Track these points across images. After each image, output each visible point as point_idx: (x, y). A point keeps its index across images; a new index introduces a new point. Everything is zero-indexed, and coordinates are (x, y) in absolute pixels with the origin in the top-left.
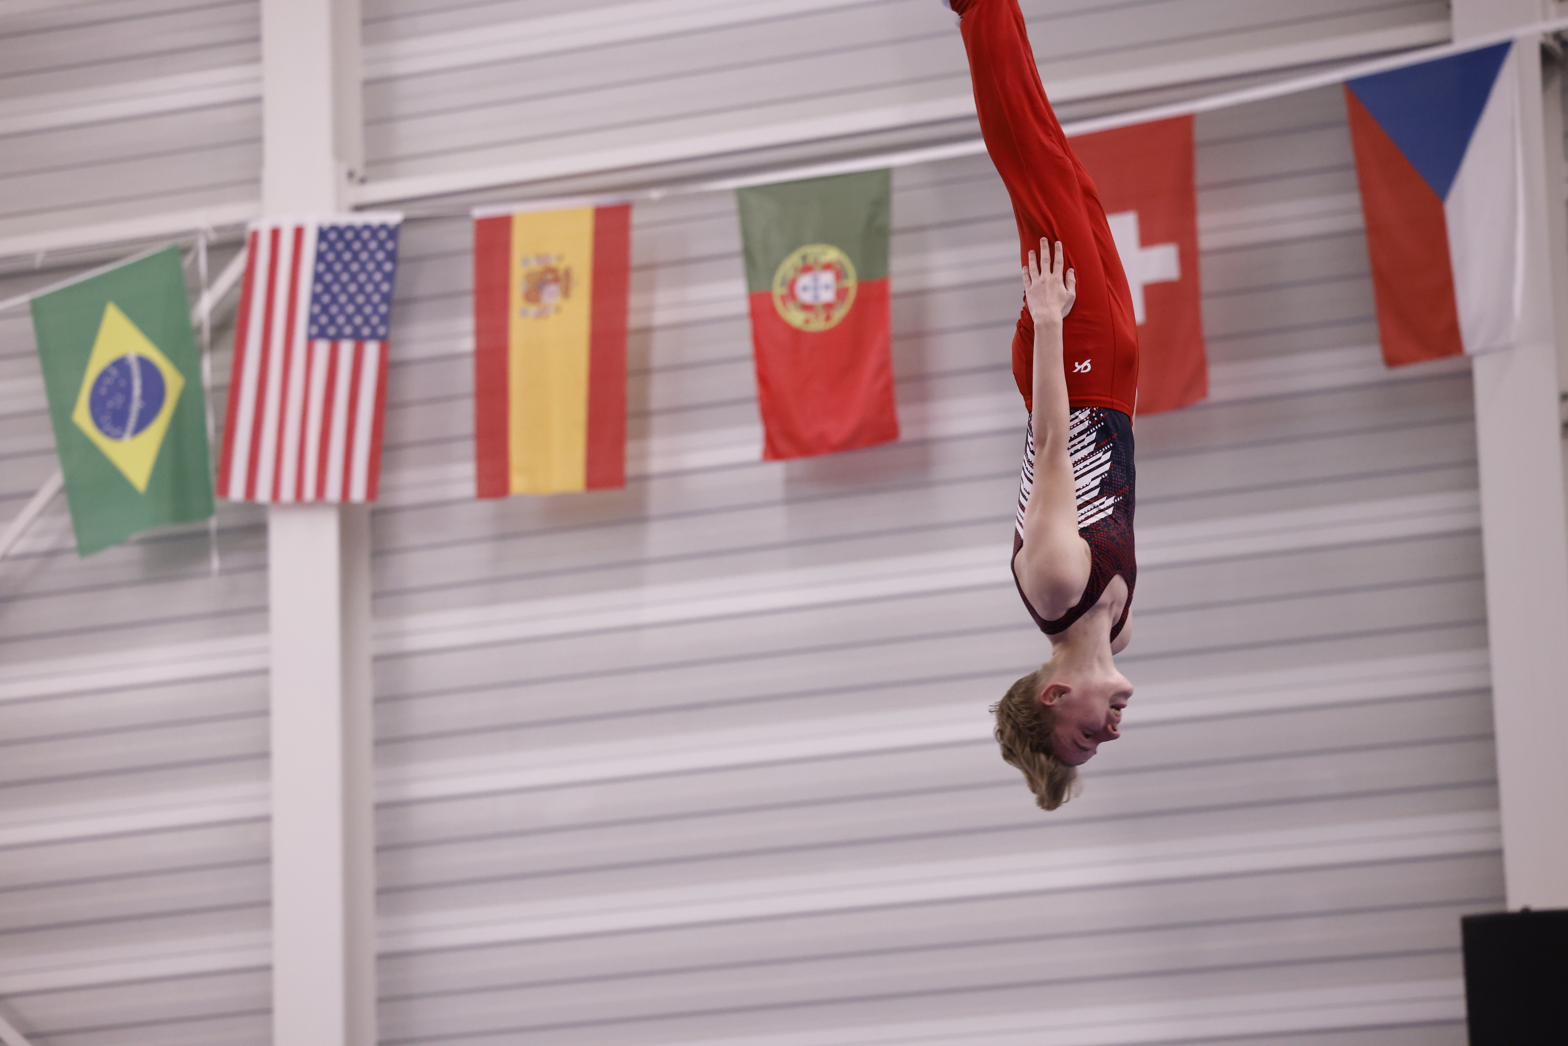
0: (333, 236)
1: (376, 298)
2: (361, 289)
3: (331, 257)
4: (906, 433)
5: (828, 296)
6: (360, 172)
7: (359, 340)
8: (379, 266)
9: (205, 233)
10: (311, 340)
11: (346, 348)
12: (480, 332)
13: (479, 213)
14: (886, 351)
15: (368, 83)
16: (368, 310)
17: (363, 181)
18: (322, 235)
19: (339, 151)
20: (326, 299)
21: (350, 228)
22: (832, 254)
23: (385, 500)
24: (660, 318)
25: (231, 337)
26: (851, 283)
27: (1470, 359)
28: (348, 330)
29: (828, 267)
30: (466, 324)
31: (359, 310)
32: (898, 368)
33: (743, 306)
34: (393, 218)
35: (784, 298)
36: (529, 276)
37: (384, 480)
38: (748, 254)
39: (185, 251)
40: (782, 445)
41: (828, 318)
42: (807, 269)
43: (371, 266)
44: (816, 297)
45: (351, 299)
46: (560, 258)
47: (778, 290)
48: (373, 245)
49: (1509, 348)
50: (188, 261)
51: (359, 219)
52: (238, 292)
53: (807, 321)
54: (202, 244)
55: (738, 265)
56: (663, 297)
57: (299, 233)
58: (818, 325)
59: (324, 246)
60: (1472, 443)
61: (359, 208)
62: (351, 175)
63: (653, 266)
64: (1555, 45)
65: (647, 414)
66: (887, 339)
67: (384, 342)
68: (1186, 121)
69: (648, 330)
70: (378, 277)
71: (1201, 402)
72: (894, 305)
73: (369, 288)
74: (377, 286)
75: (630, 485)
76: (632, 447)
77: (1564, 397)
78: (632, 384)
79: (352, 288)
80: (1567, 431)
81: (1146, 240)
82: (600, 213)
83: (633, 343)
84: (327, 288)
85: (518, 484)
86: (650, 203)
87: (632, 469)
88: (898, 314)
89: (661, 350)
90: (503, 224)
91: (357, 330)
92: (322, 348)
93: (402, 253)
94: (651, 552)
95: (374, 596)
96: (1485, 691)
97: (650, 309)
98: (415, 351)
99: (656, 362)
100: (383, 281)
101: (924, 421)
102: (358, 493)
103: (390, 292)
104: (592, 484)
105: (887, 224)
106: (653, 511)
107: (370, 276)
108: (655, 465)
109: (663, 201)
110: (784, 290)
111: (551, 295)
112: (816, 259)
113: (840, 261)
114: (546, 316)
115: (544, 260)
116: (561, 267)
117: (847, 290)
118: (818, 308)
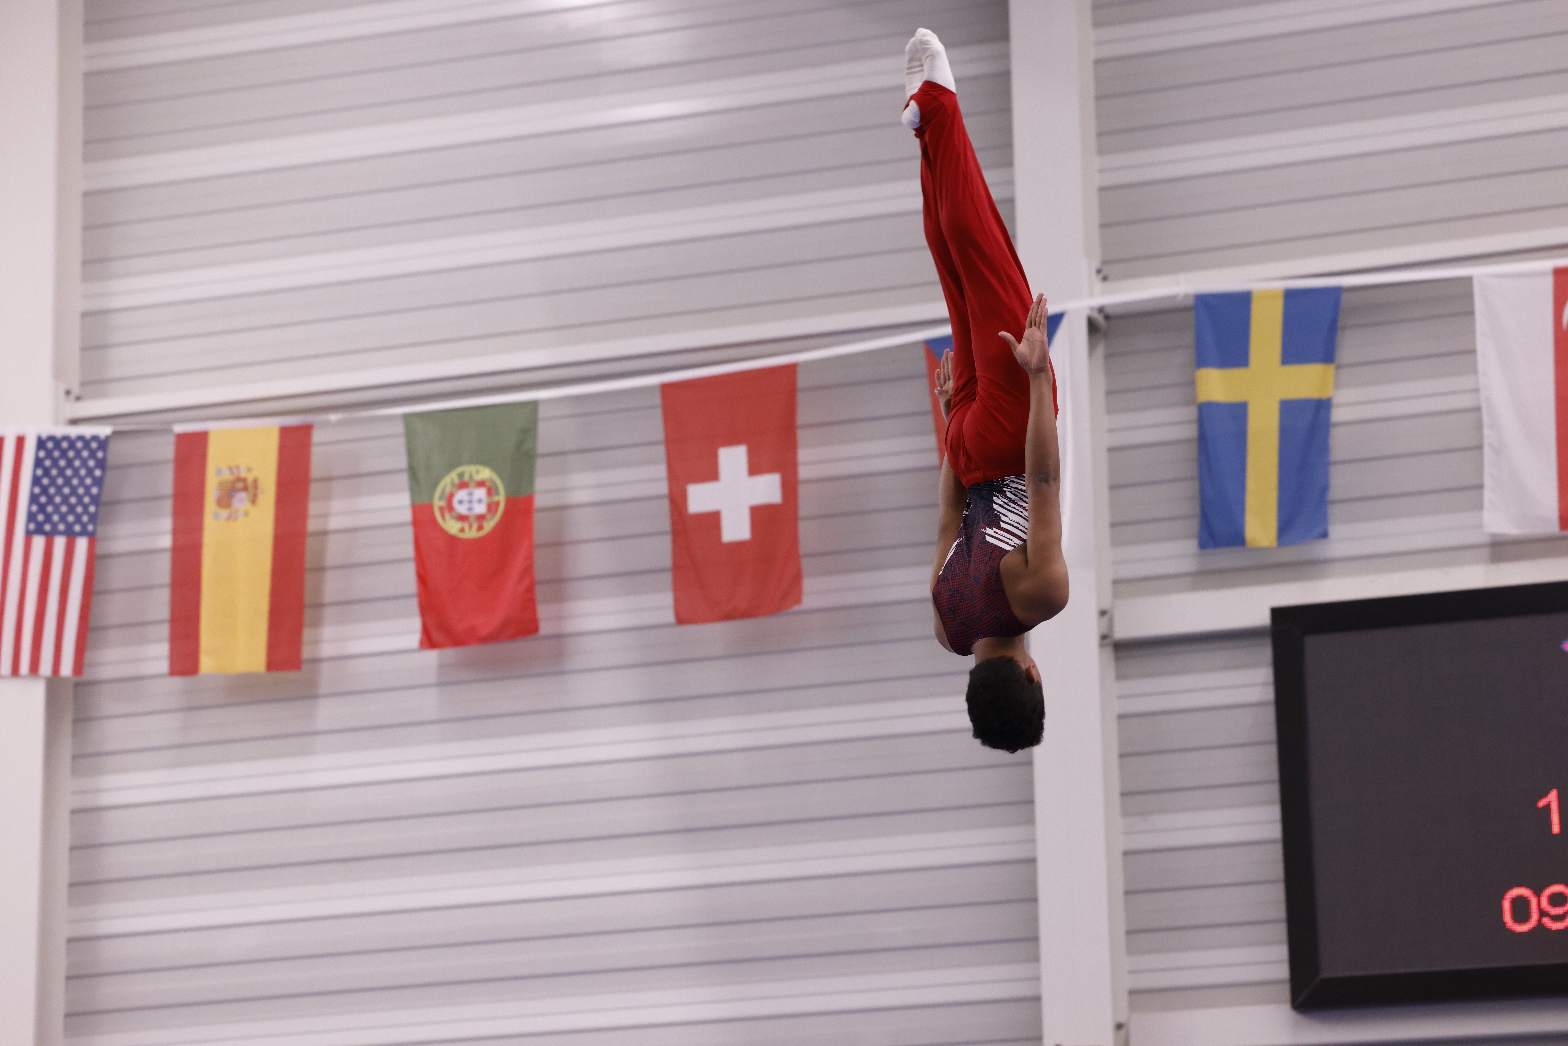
0: (50, 445)
1: (87, 500)
2: (74, 492)
3: (48, 463)
4: (545, 628)
5: (480, 509)
6: (76, 391)
7: (71, 536)
8: (90, 472)
10: (29, 535)
11: (60, 543)
12: (176, 532)
13: (179, 429)
14: (529, 557)
15: (85, 315)
16: (79, 509)
17: (78, 398)
18: (41, 444)
20: (43, 499)
21: (66, 438)
22: (485, 473)
23: (89, 674)
24: (334, 523)
26: (501, 498)
28: (61, 527)
29: (481, 484)
30: (166, 523)
31: (72, 509)
32: (540, 573)
33: (407, 516)
34: (104, 431)
35: (441, 509)
36: (221, 485)
37: (90, 655)
38: (412, 471)
40: (437, 636)
41: (480, 528)
42: (463, 485)
43: (83, 472)
44: (470, 509)
45: (65, 499)
46: (249, 470)
47: (438, 503)
48: (85, 454)
51: (74, 431)
53: (462, 530)
55: (404, 479)
56: (337, 505)
57: (20, 442)
58: (471, 533)
59: (42, 454)
61: (74, 422)
62: (68, 393)
63: (330, 479)
64: (1100, 318)
65: (320, 606)
66: (531, 547)
67: (92, 538)
68: (791, 369)
69: (324, 533)
70: (88, 481)
71: (796, 608)
72: (537, 517)
73: (81, 491)
74: (88, 489)
75: (305, 667)
76: (307, 634)
77: (1103, 613)
78: (309, 579)
79: (66, 491)
80: (1108, 641)
81: (755, 469)
82: (285, 432)
83: (311, 544)
84: (45, 490)
85: (206, 663)
86: (328, 424)
87: (306, 652)
88: (541, 526)
89: (334, 552)
90: (201, 438)
91: (69, 527)
92: (39, 542)
93: (110, 462)
94: (320, 725)
95: (75, 757)
96: (1032, 861)
97: (326, 515)
98: (119, 546)
99: (330, 561)
100: (93, 485)
101: (560, 618)
102: (67, 668)
103: (99, 494)
104: (272, 665)
105: (533, 449)
106: (323, 689)
107: (82, 480)
108: (327, 650)
109: (340, 423)
110: (443, 503)
111: (241, 501)
112: (471, 477)
113: (491, 480)
114: (235, 519)
115: (235, 471)
116: (250, 478)
117: (498, 503)
118: (472, 519)
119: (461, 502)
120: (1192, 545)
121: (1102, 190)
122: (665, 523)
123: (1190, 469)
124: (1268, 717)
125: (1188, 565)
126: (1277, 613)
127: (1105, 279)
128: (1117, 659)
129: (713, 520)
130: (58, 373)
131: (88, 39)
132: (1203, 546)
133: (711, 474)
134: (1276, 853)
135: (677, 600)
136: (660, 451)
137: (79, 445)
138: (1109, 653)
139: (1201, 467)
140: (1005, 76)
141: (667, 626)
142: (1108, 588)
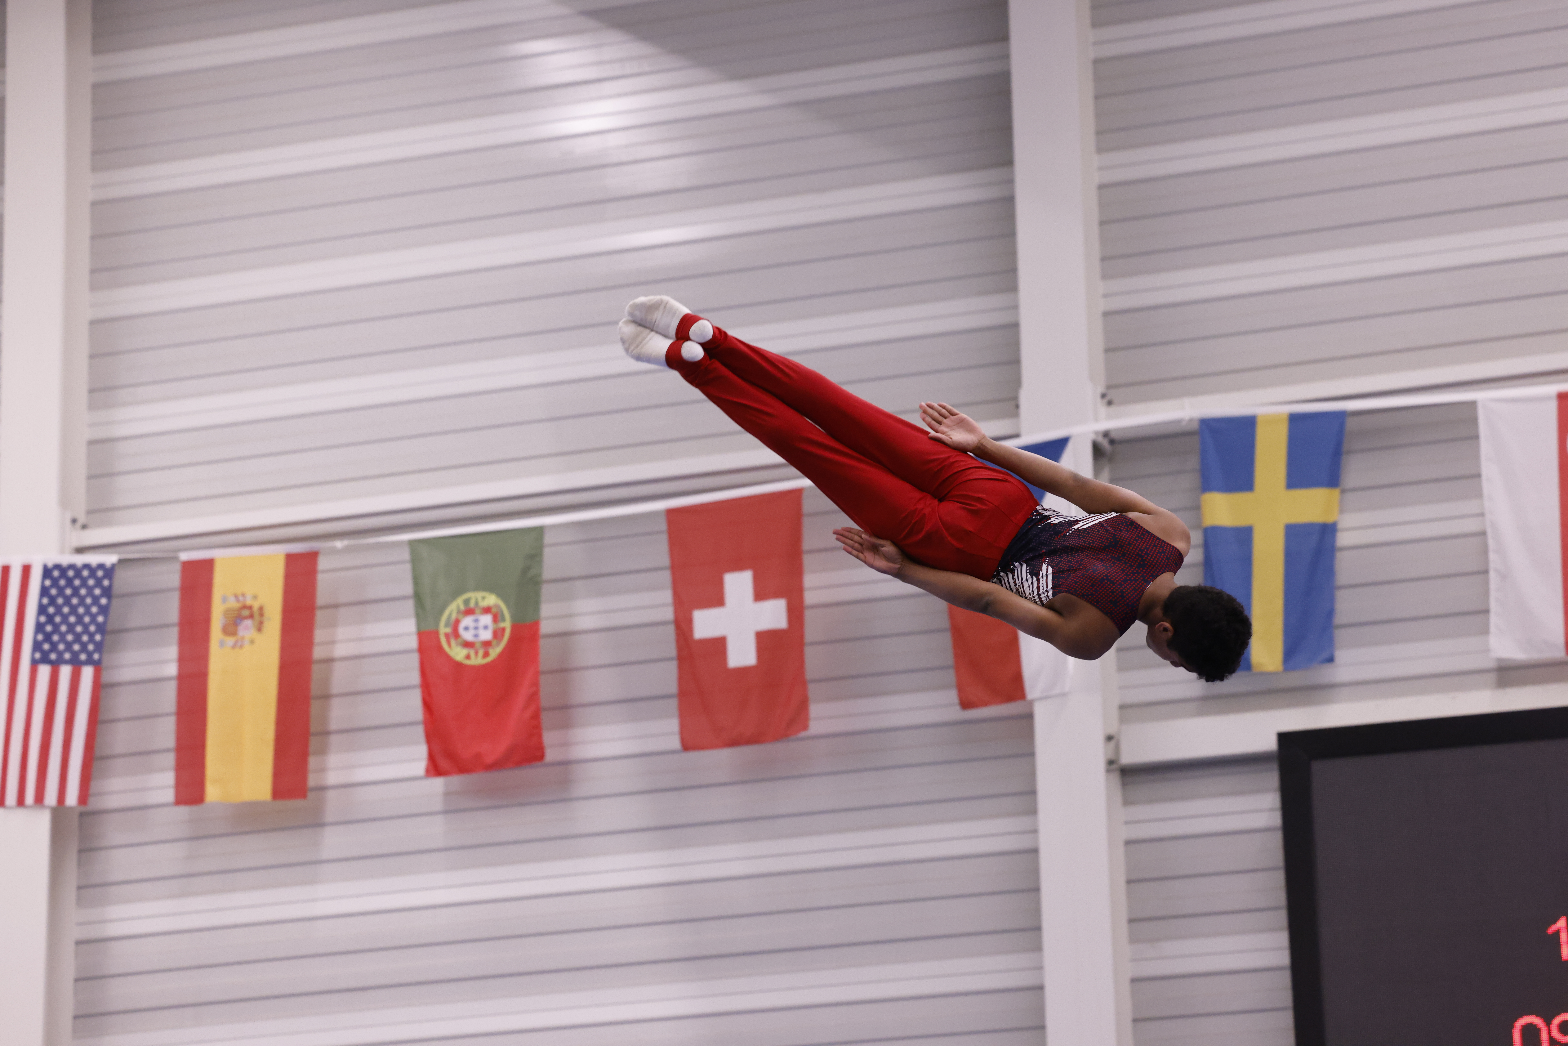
0: (56, 573)
1: (92, 628)
2: (80, 620)
3: (54, 592)
4: (551, 755)
5: (486, 635)
6: (82, 519)
7: (77, 665)
8: (96, 600)
10: (34, 664)
11: (65, 671)
12: (182, 660)
13: (185, 556)
14: (536, 684)
15: (91, 443)
16: (85, 638)
17: (84, 527)
18: (47, 572)
20: (49, 628)
21: (72, 566)
22: (491, 600)
23: (94, 803)
24: (340, 650)
26: (507, 624)
27: (1031, 703)
28: (67, 656)
29: (487, 610)
30: (172, 652)
31: (78, 638)
32: (546, 699)
33: (413, 643)
34: (110, 559)
35: (447, 636)
36: (227, 613)
37: (95, 784)
38: (418, 597)
40: (443, 763)
41: (486, 654)
42: (469, 612)
43: (89, 601)
44: (476, 636)
45: (71, 628)
46: (255, 597)
47: (443, 630)
48: (91, 582)
49: (1063, 695)
51: (80, 560)
53: (468, 657)
55: (409, 606)
56: (342, 632)
57: (26, 570)
58: (478, 660)
59: (48, 583)
60: (1031, 775)
61: (80, 550)
62: (74, 521)
63: (336, 606)
64: (1105, 443)
65: (327, 733)
66: (537, 673)
67: (98, 666)
68: (796, 495)
69: (330, 660)
70: (94, 610)
71: (803, 734)
72: (543, 643)
73: (87, 619)
74: (93, 617)
75: (311, 795)
76: (313, 762)
77: (1109, 738)
78: (315, 706)
79: (72, 619)
80: (1114, 766)
81: (760, 594)
82: (291, 559)
83: (316, 671)
84: (50, 619)
85: (212, 792)
86: (334, 551)
87: (312, 780)
88: (547, 652)
89: (340, 679)
90: (208, 565)
91: (75, 655)
92: (44, 671)
93: (116, 590)
94: (327, 853)
95: (80, 888)
96: (1040, 988)
97: (332, 642)
98: (125, 674)
99: (336, 687)
100: (98, 614)
101: (566, 744)
102: (72, 798)
103: (105, 623)
104: (277, 794)
105: (539, 575)
106: (329, 817)
107: (88, 608)
108: (332, 778)
109: (347, 550)
110: (449, 630)
111: (247, 629)
112: (477, 603)
113: (497, 606)
114: (241, 647)
115: (241, 599)
116: (256, 605)
117: (503, 629)
118: (478, 645)
119: (466, 628)
121: (1106, 314)
122: (671, 649)
124: (1276, 841)
126: (1284, 738)
127: (1110, 403)
128: (1124, 784)
129: (718, 645)
130: (65, 502)
133: (717, 600)
134: (1285, 979)
135: (682, 726)
136: (666, 577)
137: (85, 573)
138: (1116, 778)
140: (1009, 201)
141: (672, 752)
142: (1115, 713)
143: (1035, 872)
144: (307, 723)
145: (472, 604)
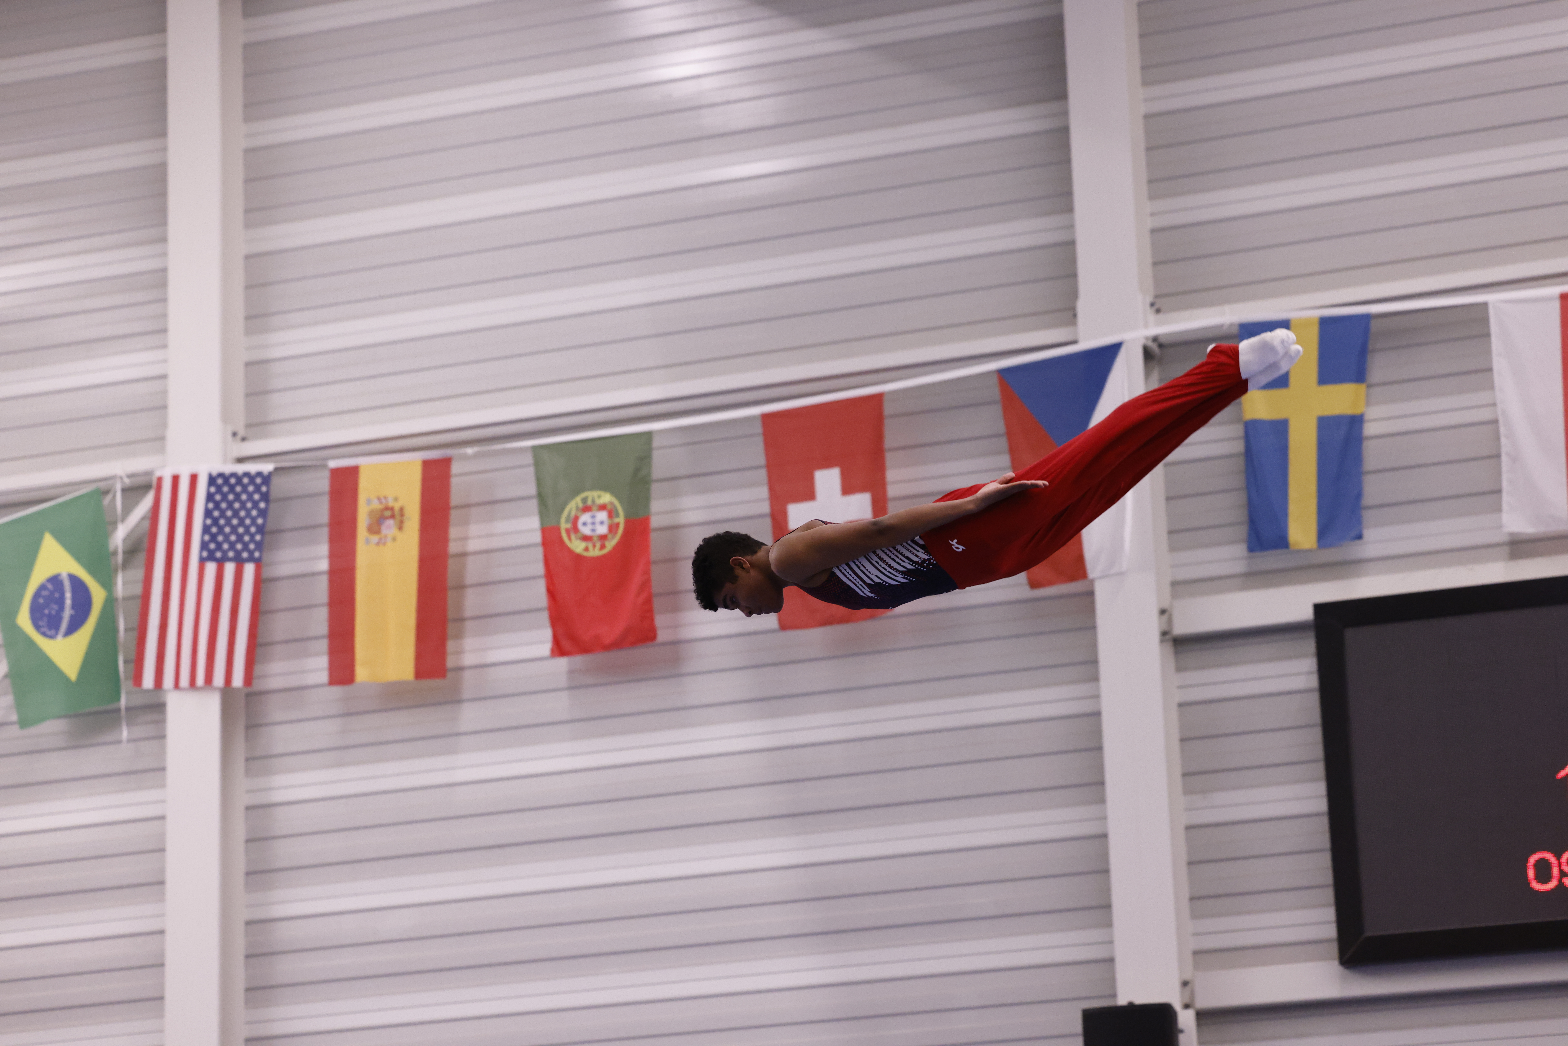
0: (220, 481)
1: (253, 529)
2: (241, 522)
3: (218, 497)
4: (662, 636)
5: (603, 530)
6: (242, 432)
7: (240, 562)
8: (255, 504)
9: (121, 478)
10: (202, 561)
11: (230, 568)
12: (333, 556)
13: (333, 464)
14: (647, 572)
15: (248, 364)
16: (247, 538)
17: (244, 439)
18: (212, 480)
19: (226, 416)
20: (214, 530)
21: (233, 475)
22: (606, 498)
23: (258, 685)
24: (473, 545)
25: (142, 557)
26: (621, 520)
27: (1092, 582)
28: (231, 554)
29: (603, 507)
30: (323, 549)
31: (240, 538)
32: (657, 586)
33: (537, 538)
34: (267, 467)
35: (568, 531)
36: (371, 513)
37: (258, 670)
38: (541, 497)
39: (106, 492)
40: (566, 644)
41: (603, 547)
42: (586, 509)
43: (249, 505)
44: (593, 530)
45: (234, 530)
46: (396, 499)
47: (564, 525)
48: (251, 488)
49: (1121, 574)
50: (107, 500)
51: (240, 469)
52: (147, 524)
53: (586, 549)
54: (118, 487)
55: (534, 504)
56: (474, 529)
57: (194, 478)
58: (595, 552)
59: (213, 489)
60: (1094, 646)
61: (240, 460)
62: (235, 434)
63: (467, 506)
64: (1154, 346)
65: (461, 620)
66: (648, 563)
67: (258, 563)
68: (878, 399)
69: (464, 555)
70: (254, 513)
72: (653, 536)
73: (248, 522)
74: (254, 520)
75: (449, 675)
76: (451, 645)
77: (1163, 612)
78: (451, 596)
79: (235, 522)
80: (1168, 637)
81: (848, 489)
82: (427, 465)
83: (452, 565)
84: (215, 522)
85: (361, 673)
86: (465, 457)
87: (450, 662)
88: (657, 544)
89: (473, 571)
90: (352, 473)
91: (238, 553)
92: (211, 568)
93: (274, 494)
94: (464, 727)
95: (247, 760)
96: (1104, 836)
97: (465, 539)
98: (283, 570)
99: (469, 579)
100: (258, 516)
101: (676, 626)
102: (238, 680)
103: (264, 525)
104: (420, 674)
105: (649, 475)
106: (466, 695)
107: (248, 512)
108: (468, 659)
109: (476, 456)
110: (569, 526)
111: (389, 528)
112: (593, 501)
113: (612, 503)
114: (385, 544)
115: (383, 501)
116: (397, 507)
117: (618, 525)
118: (595, 539)
119: (585, 524)
120: (1241, 550)
121: (1154, 231)
123: (1239, 480)
124: (1313, 702)
125: (1239, 567)
126: (1319, 609)
127: (1158, 311)
128: (1176, 653)
131: (247, 119)
132: (1251, 549)
133: (809, 495)
134: (1324, 824)
136: (763, 474)
137: (246, 480)
138: (1169, 647)
139: (1248, 478)
140: (1064, 131)
141: (772, 631)
142: (1167, 589)
143: (1098, 733)
144: (444, 611)
145: (589, 502)
